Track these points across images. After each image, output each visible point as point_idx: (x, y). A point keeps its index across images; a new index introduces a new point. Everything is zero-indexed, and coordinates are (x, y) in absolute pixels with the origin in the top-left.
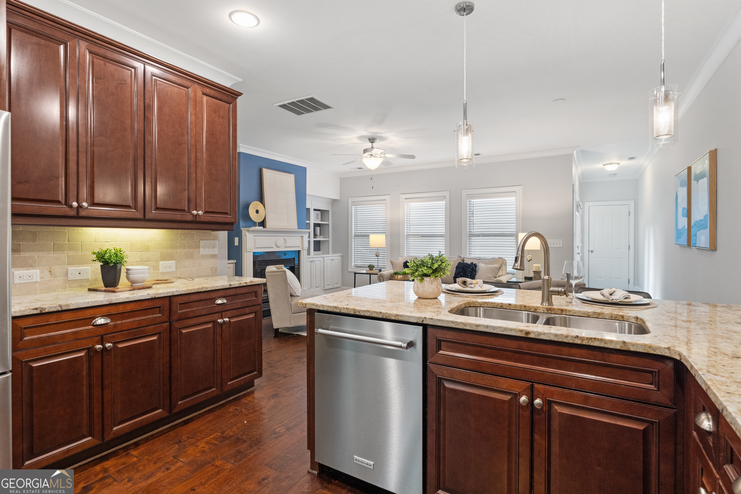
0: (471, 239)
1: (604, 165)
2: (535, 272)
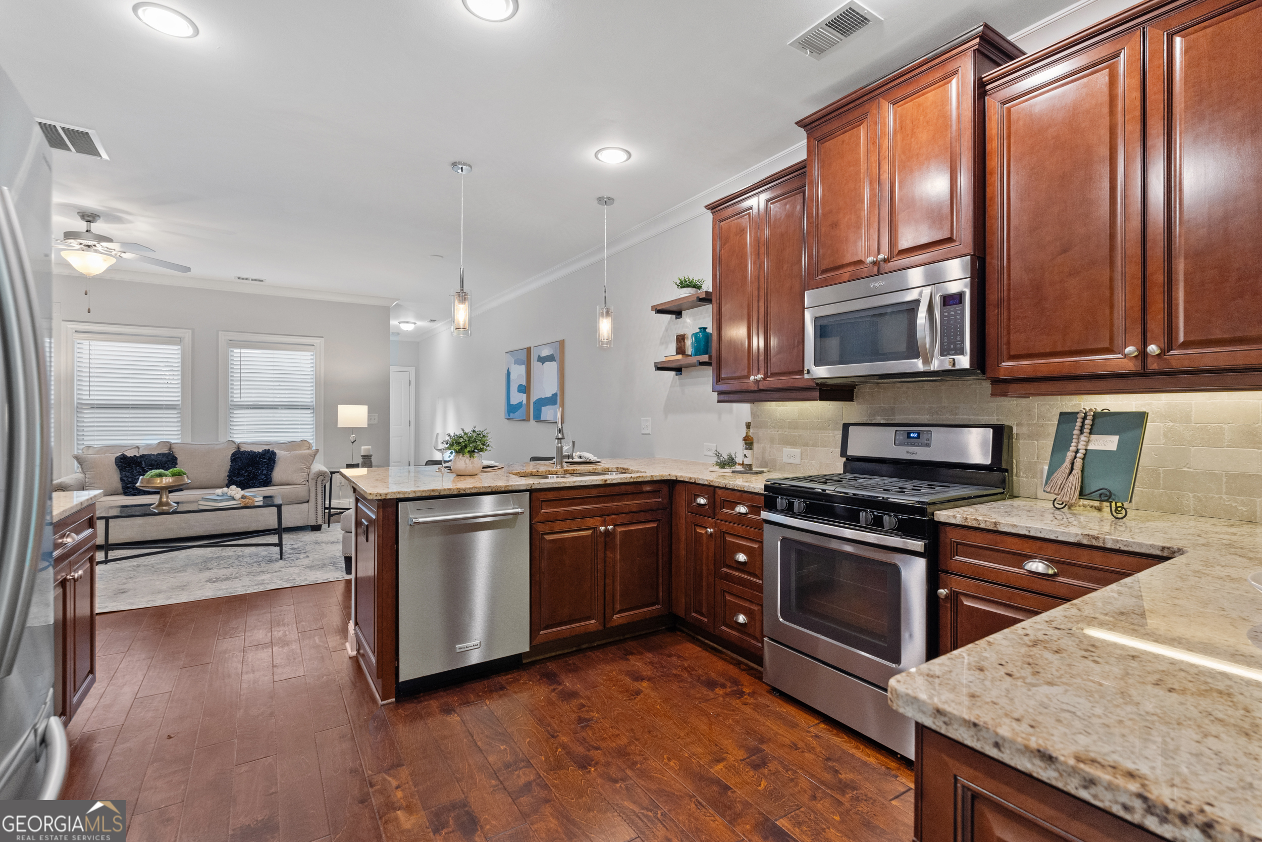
0: (233, 413)
1: (399, 323)
2: (364, 457)
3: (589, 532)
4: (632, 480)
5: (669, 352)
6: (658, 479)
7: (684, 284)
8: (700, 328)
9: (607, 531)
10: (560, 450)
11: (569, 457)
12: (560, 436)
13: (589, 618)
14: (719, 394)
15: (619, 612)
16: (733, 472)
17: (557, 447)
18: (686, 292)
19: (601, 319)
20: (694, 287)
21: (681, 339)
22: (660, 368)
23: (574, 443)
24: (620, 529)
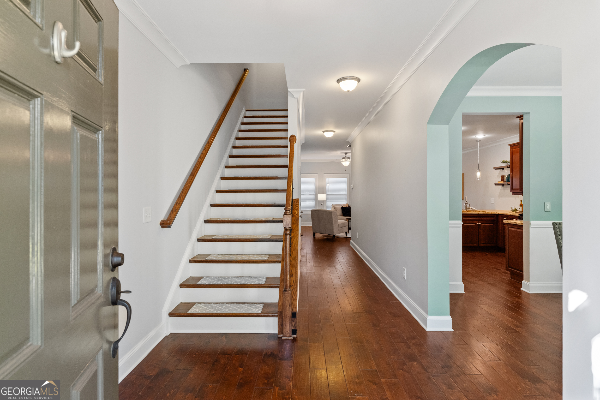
3: (474, 224)
4: (486, 213)
5: (499, 180)
6: (493, 213)
7: (504, 162)
8: (509, 174)
9: (479, 224)
10: (466, 207)
11: (468, 208)
12: (466, 203)
13: (475, 243)
14: (512, 193)
15: (482, 243)
16: (516, 213)
17: (465, 206)
18: (504, 165)
19: (477, 172)
20: (507, 163)
21: (503, 177)
22: (496, 185)
23: (470, 205)
24: (482, 225)
